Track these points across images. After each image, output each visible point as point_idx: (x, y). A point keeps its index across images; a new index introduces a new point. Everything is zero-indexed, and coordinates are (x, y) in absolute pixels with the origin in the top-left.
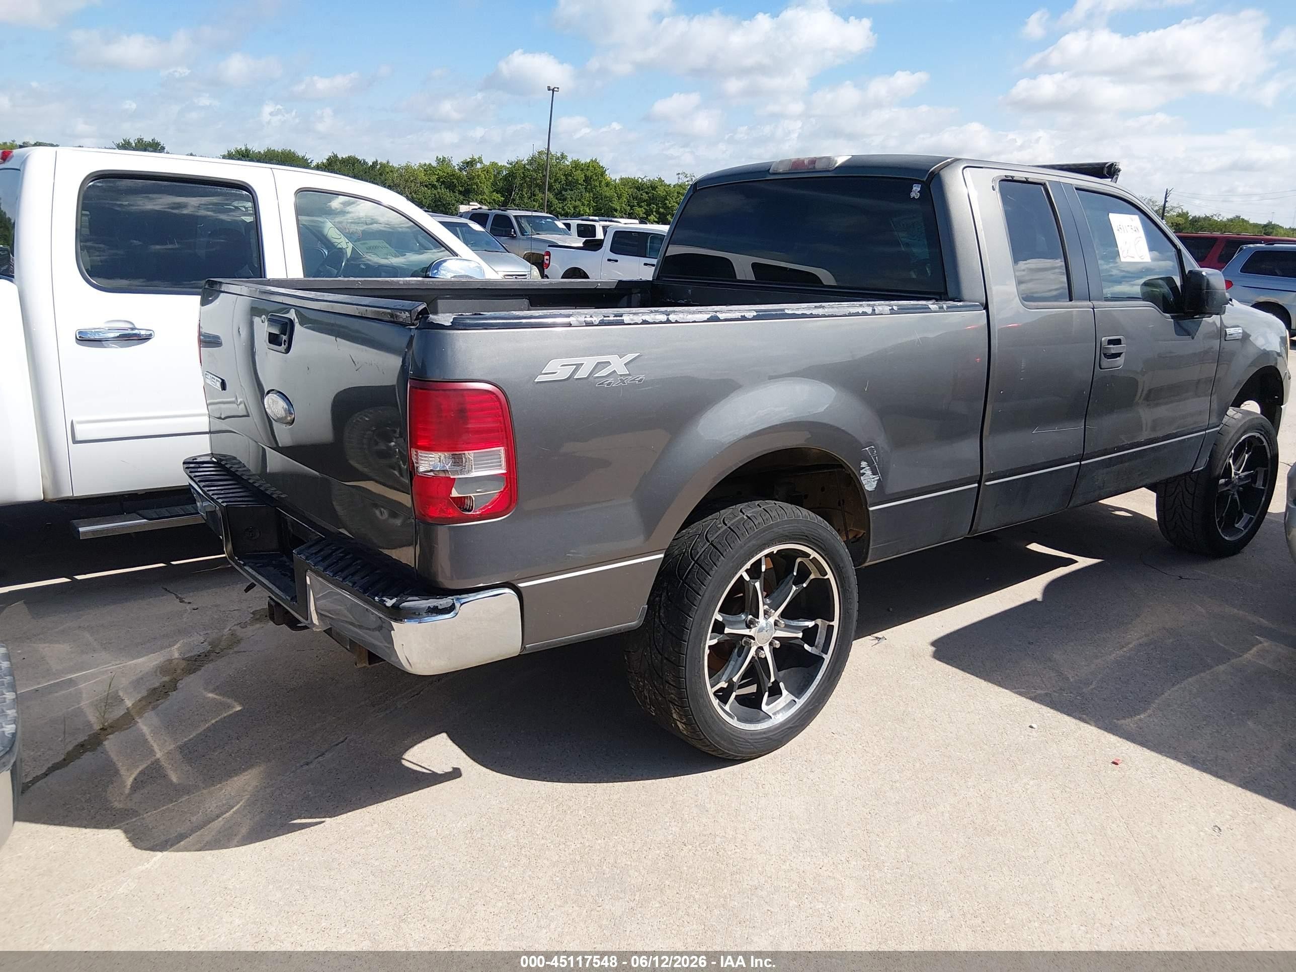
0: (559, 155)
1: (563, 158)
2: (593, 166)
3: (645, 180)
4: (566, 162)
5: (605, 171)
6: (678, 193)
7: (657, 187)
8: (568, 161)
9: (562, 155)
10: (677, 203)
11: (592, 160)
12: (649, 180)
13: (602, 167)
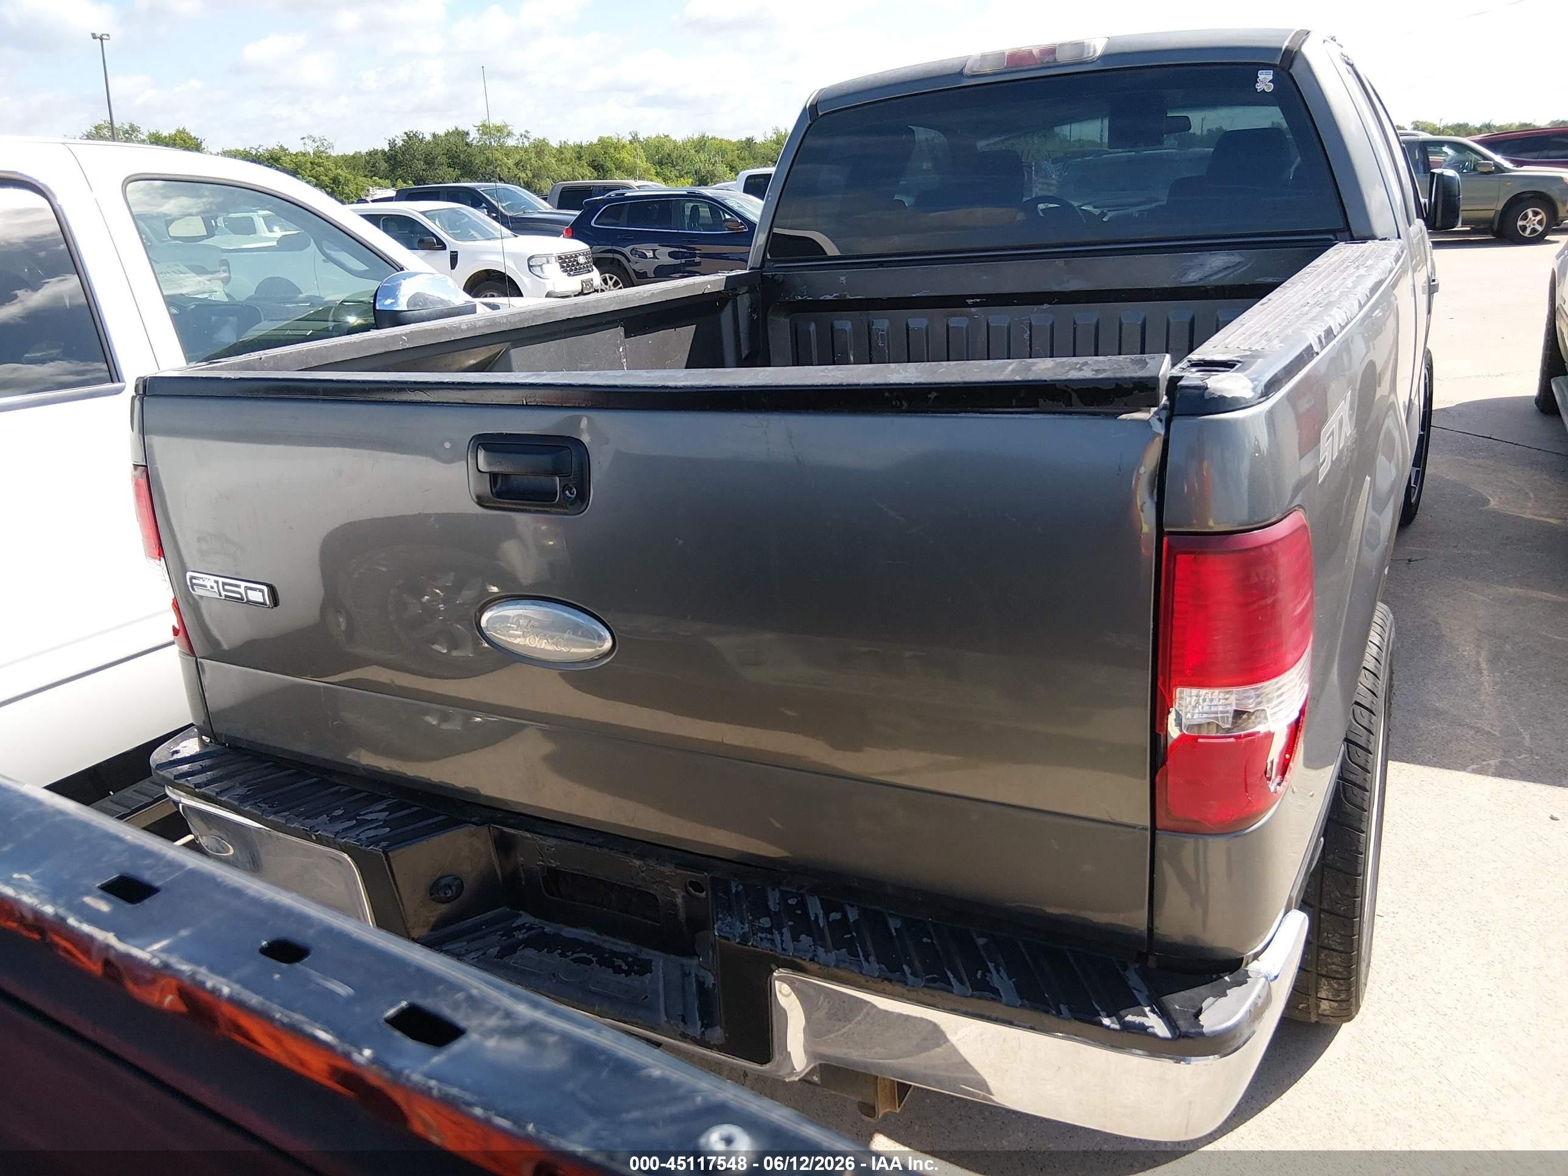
0: (127, 127)
1: (133, 131)
2: (181, 139)
3: (260, 150)
4: (140, 135)
5: (201, 142)
6: (311, 163)
7: (280, 158)
8: (142, 134)
9: (132, 126)
10: (312, 176)
11: (178, 131)
12: (267, 150)
13: (194, 138)
